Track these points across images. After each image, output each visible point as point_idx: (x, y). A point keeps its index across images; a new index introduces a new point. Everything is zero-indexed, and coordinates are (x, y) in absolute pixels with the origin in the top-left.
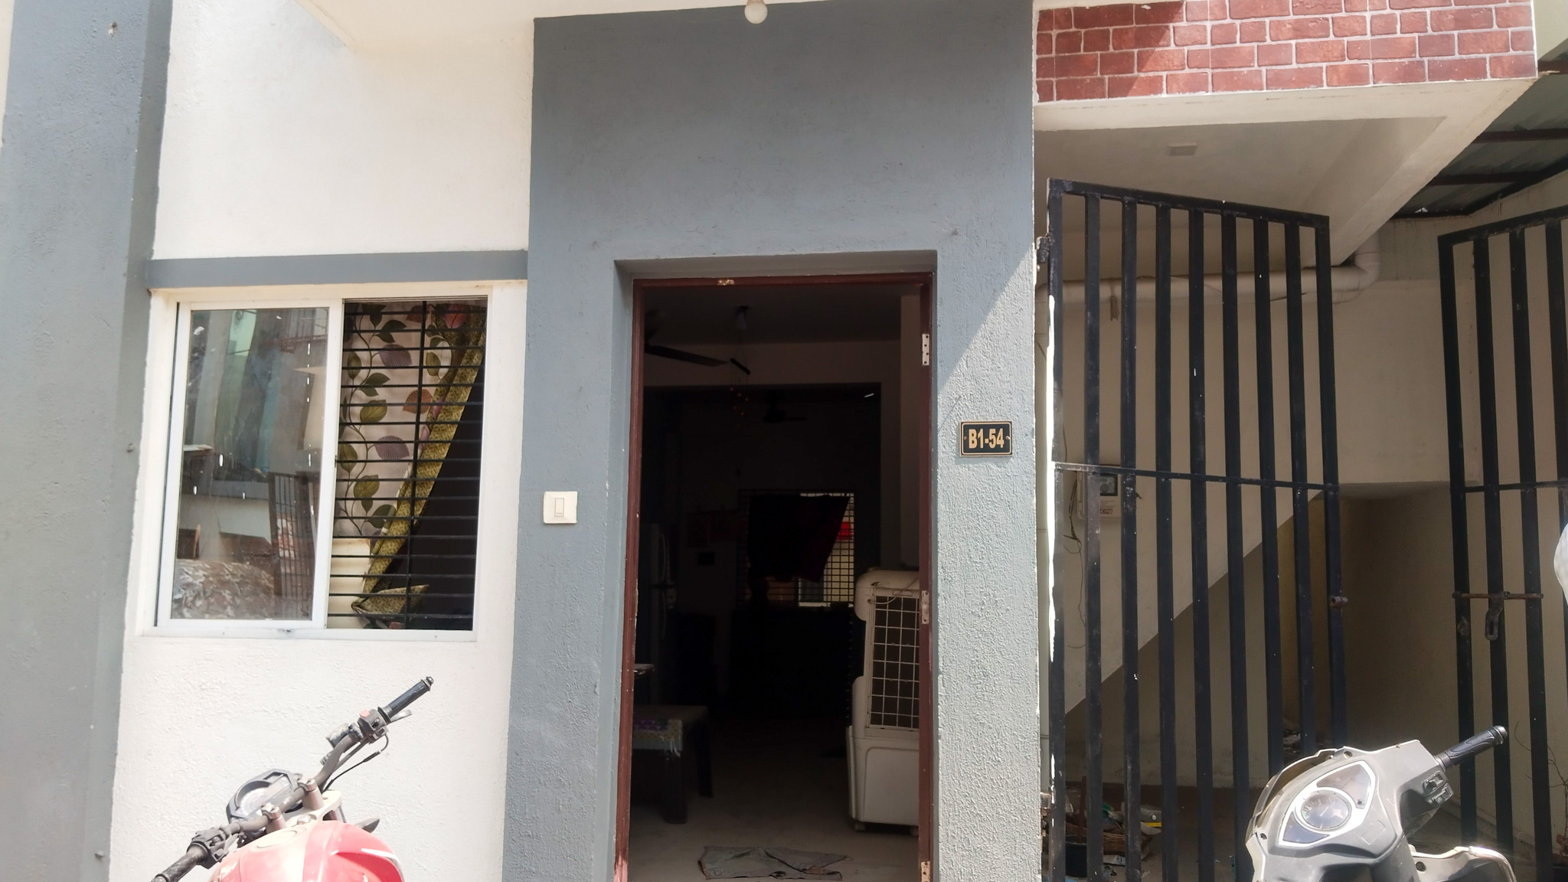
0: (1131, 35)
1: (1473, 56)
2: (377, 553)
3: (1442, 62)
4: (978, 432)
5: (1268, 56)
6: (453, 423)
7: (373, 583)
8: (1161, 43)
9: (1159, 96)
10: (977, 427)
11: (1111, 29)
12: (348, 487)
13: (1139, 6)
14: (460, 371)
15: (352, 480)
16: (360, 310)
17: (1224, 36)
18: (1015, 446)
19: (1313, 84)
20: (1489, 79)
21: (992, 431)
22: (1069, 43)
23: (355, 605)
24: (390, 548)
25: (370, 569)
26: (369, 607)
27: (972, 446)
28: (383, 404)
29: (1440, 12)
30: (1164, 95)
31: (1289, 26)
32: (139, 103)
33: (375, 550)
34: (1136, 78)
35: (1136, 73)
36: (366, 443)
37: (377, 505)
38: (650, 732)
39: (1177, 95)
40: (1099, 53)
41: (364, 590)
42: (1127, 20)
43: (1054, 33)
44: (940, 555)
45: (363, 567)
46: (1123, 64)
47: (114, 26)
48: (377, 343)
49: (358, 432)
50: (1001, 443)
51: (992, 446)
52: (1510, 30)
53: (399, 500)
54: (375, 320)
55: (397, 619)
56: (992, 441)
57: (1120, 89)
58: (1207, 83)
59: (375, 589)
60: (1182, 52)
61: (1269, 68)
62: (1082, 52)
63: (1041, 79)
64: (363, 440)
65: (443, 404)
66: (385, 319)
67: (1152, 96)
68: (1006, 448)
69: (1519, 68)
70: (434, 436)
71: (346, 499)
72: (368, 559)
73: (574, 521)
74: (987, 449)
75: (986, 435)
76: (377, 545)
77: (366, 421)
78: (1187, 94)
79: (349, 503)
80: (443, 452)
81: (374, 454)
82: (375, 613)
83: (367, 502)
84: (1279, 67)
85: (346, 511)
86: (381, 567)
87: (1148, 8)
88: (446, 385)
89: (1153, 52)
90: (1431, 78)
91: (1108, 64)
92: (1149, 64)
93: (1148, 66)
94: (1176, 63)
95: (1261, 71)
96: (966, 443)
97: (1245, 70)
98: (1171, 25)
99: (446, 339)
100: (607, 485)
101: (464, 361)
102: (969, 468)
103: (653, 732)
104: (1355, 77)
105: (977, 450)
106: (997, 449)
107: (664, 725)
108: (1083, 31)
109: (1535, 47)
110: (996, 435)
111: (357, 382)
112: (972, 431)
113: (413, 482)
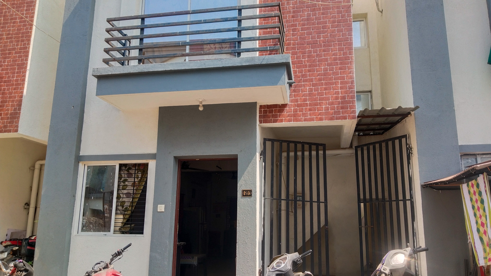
0: (277, 110)
1: (344, 115)
2: (124, 218)
3: (338, 116)
4: (245, 192)
5: (304, 115)
6: (141, 190)
7: (123, 224)
8: (283, 112)
9: (283, 123)
10: (245, 191)
11: (274, 109)
12: (119, 203)
13: (279, 105)
14: (143, 178)
15: (120, 202)
16: (123, 165)
17: (295, 111)
18: (253, 195)
19: (312, 121)
20: (348, 120)
21: (248, 192)
22: (265, 112)
23: (119, 229)
24: (127, 217)
25: (123, 221)
26: (122, 229)
27: (244, 195)
28: (127, 185)
29: (338, 106)
30: (284, 123)
31: (308, 109)
32: (78, 123)
33: (124, 217)
34: (278, 119)
35: (278, 118)
36: (123, 194)
37: (125, 207)
38: (189, 260)
39: (286, 123)
40: (271, 114)
41: (121, 226)
42: (277, 107)
43: (263, 110)
44: (237, 218)
45: (121, 221)
46: (276, 116)
47: (73, 107)
48: (126, 172)
49: (121, 191)
50: (250, 194)
51: (248, 195)
52: (352, 110)
53: (129, 206)
54: (126, 167)
55: (128, 232)
56: (248, 194)
57: (275, 121)
58: (292, 120)
59: (124, 226)
60: (287, 114)
61: (304, 117)
62: (268, 114)
63: (260, 119)
64: (122, 193)
65: (139, 185)
66: (128, 167)
67: (281, 123)
68: (251, 195)
69: (353, 118)
70: (137, 192)
71: (118, 206)
72: (122, 219)
73: (164, 211)
74: (247, 195)
75: (247, 193)
76: (124, 216)
77: (123, 189)
78: (288, 123)
79: (119, 207)
80: (139, 196)
81: (125, 196)
82: (123, 231)
83: (123, 207)
84: (306, 117)
85: (118, 209)
86: (125, 221)
87: (281, 105)
88: (140, 181)
89: (282, 114)
90: (336, 120)
91: (273, 116)
92: (281, 116)
93: (281, 117)
94: (286, 116)
95: (302, 118)
96: (243, 194)
97: (299, 118)
98: (285, 108)
99: (140, 171)
100: (171, 203)
101: (144, 176)
102: (244, 199)
103: (190, 260)
104: (321, 119)
105: (245, 196)
106: (249, 195)
107: (193, 258)
108: (268, 109)
109: (357, 113)
110: (249, 192)
111: (121, 181)
112: (244, 192)
113: (132, 202)
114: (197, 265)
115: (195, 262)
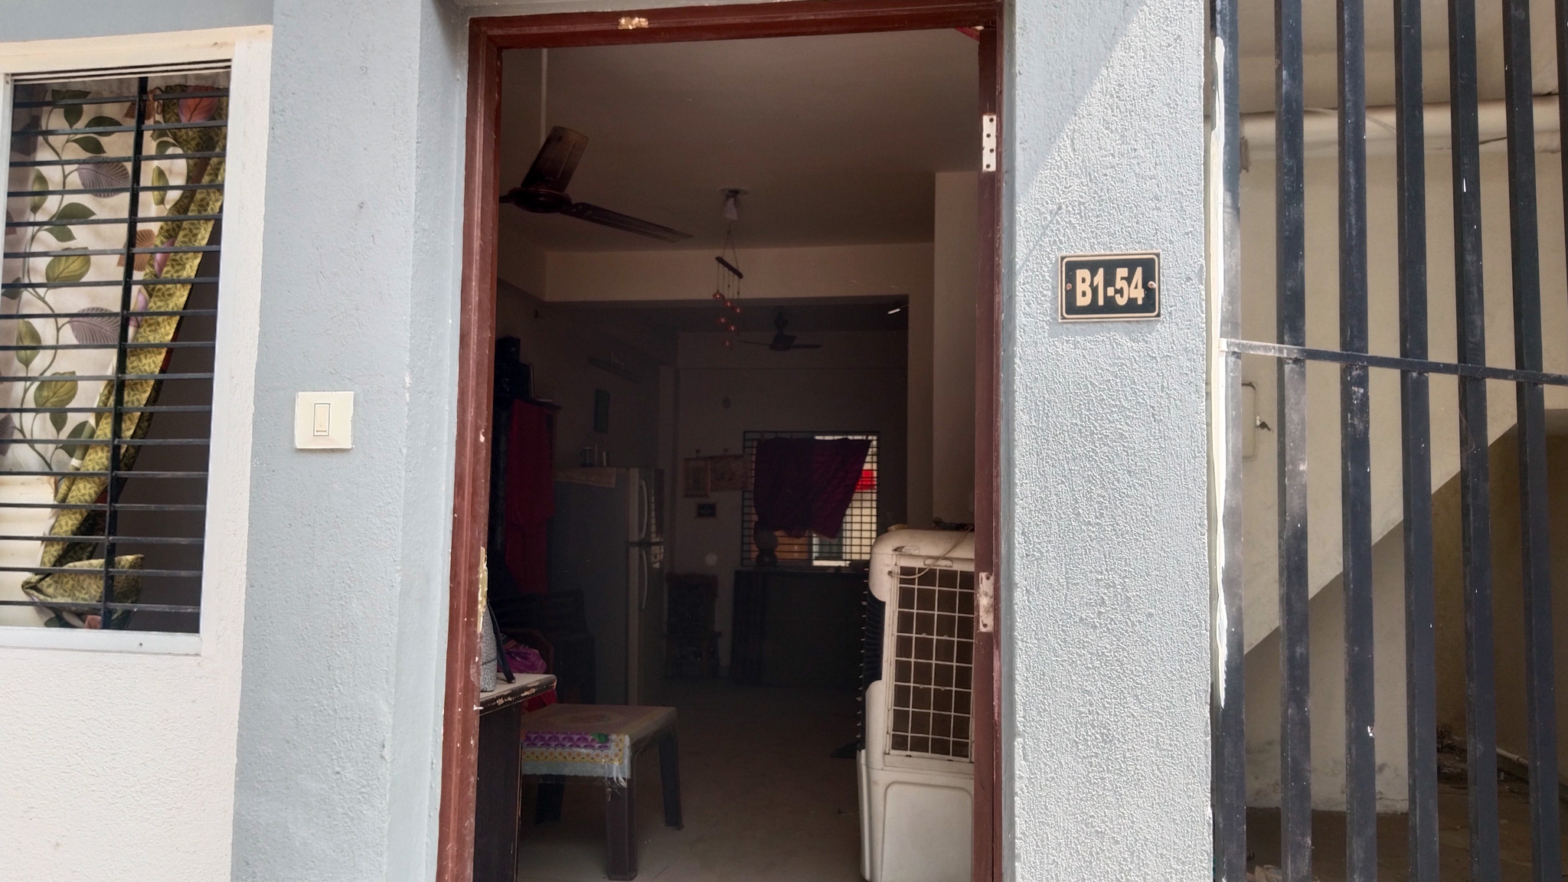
2: (64, 500)
4: (1093, 275)
6: (183, 282)
7: (55, 550)
10: (1093, 266)
12: (26, 391)
14: (198, 196)
15: (32, 379)
16: (49, 98)
18: (1166, 299)
21: (1122, 272)
23: (27, 586)
24: (84, 492)
25: (53, 528)
26: (50, 591)
27: (1082, 301)
28: (85, 255)
33: (60, 496)
36: (56, 316)
37: (73, 420)
38: (583, 751)
41: (43, 563)
44: (1018, 510)
45: (41, 523)
48: (75, 152)
49: (43, 300)
50: (1139, 294)
51: (1121, 301)
53: (99, 414)
54: (73, 114)
55: (94, 611)
56: (1120, 292)
59: (61, 560)
64: (50, 312)
65: (173, 256)
66: (89, 111)
68: (1149, 303)
70: (155, 305)
71: (21, 410)
72: (49, 510)
73: (347, 444)
74: (1110, 307)
75: (1109, 281)
76: (63, 488)
77: (54, 282)
79: (28, 417)
80: (166, 331)
81: (68, 336)
82: (60, 600)
83: (58, 418)
85: (21, 431)
86: (68, 524)
88: (176, 221)
96: (1071, 295)
99: (178, 142)
100: (407, 380)
101: (206, 179)
102: (1076, 344)
103: (590, 751)
105: (1093, 308)
106: (1131, 306)
107: (605, 742)
110: (1129, 279)
111: (40, 217)
112: (1082, 273)
113: (118, 386)
114: (629, 781)
115: (616, 763)
